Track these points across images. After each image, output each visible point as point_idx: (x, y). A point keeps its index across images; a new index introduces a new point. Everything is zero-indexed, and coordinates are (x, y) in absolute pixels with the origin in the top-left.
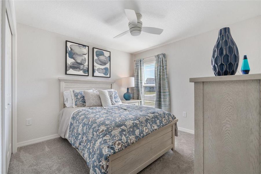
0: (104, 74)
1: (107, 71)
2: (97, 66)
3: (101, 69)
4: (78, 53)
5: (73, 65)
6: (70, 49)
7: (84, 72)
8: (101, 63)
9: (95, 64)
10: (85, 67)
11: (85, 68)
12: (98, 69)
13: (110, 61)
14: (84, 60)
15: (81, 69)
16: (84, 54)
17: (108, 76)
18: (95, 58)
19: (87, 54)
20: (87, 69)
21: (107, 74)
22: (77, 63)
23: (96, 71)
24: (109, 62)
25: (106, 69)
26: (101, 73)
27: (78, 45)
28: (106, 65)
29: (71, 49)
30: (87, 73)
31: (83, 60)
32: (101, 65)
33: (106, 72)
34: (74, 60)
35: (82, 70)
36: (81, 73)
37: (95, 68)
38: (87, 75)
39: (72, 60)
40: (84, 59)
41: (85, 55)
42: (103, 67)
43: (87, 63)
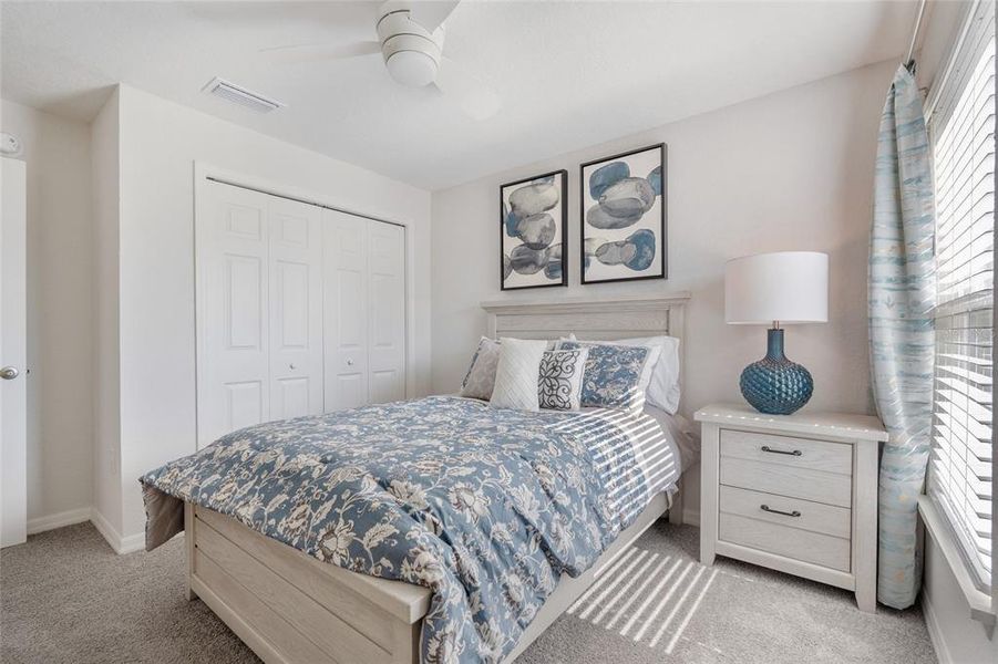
0: (633, 265)
1: (646, 249)
2: (598, 237)
3: (616, 243)
4: (531, 212)
5: (518, 255)
6: (509, 209)
7: (550, 273)
8: (616, 220)
9: (590, 231)
10: (553, 254)
11: (551, 259)
12: (603, 250)
13: (663, 192)
14: (550, 230)
15: (540, 263)
16: (548, 209)
17: (655, 269)
18: (590, 203)
19: (557, 202)
20: (560, 260)
21: (649, 264)
22: (529, 245)
23: (593, 260)
24: (659, 198)
25: (642, 240)
26: (616, 264)
27: (530, 183)
28: (638, 219)
29: (513, 207)
30: (560, 273)
31: (544, 229)
32: (613, 226)
33: (639, 255)
34: (522, 238)
35: (542, 267)
36: (540, 277)
37: (591, 248)
38: (559, 281)
39: (517, 242)
40: (548, 226)
41: (552, 207)
42: (622, 234)
43: (557, 239)
